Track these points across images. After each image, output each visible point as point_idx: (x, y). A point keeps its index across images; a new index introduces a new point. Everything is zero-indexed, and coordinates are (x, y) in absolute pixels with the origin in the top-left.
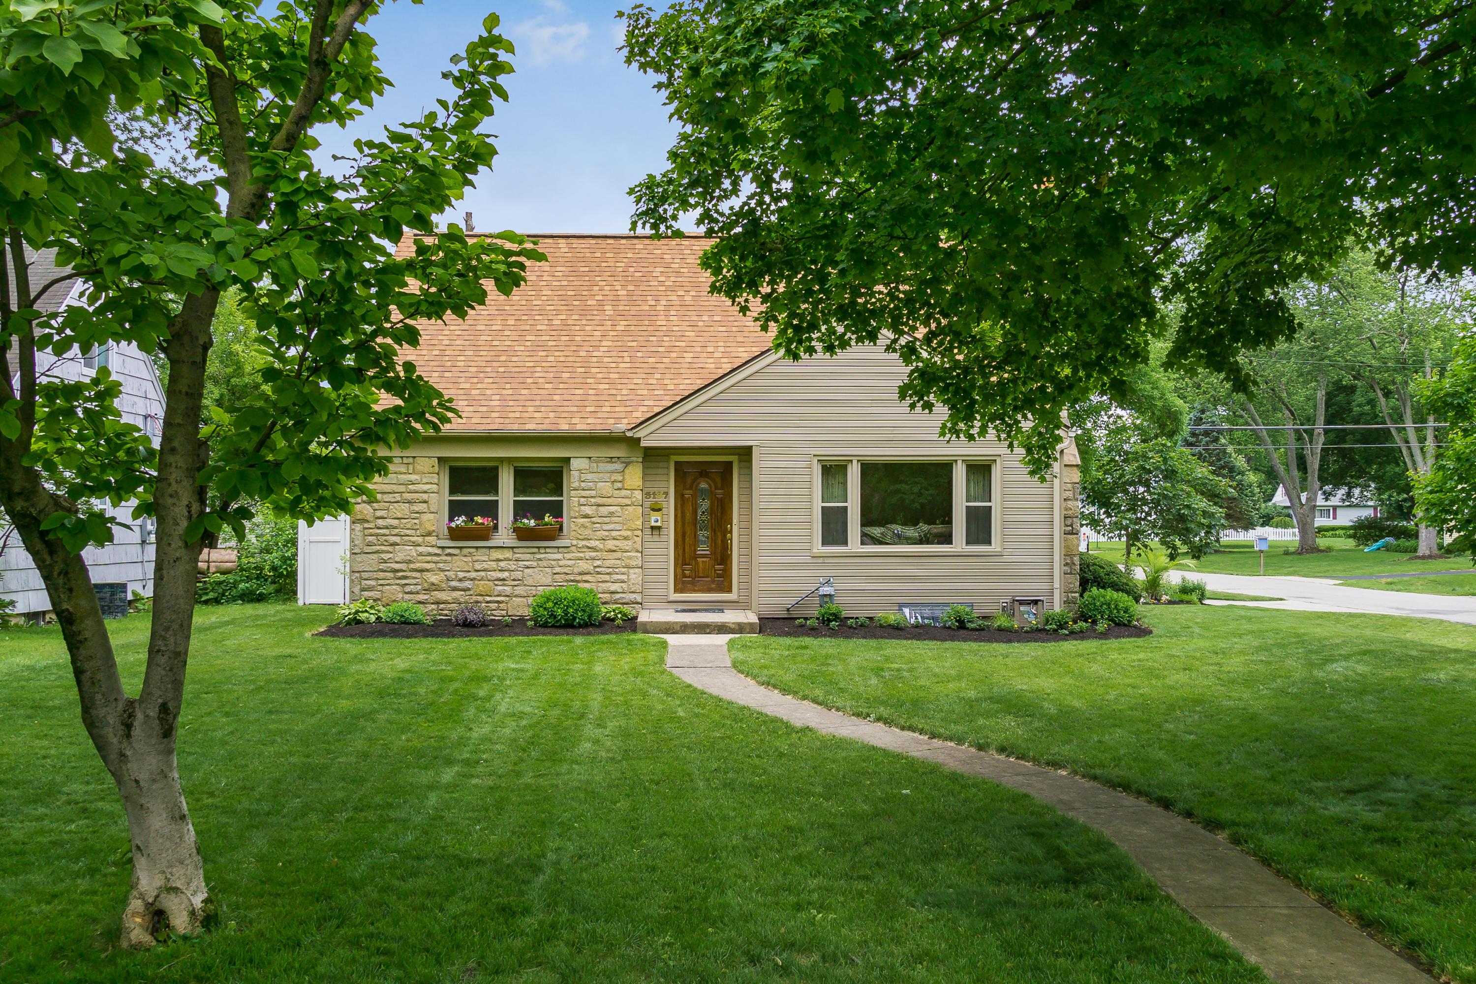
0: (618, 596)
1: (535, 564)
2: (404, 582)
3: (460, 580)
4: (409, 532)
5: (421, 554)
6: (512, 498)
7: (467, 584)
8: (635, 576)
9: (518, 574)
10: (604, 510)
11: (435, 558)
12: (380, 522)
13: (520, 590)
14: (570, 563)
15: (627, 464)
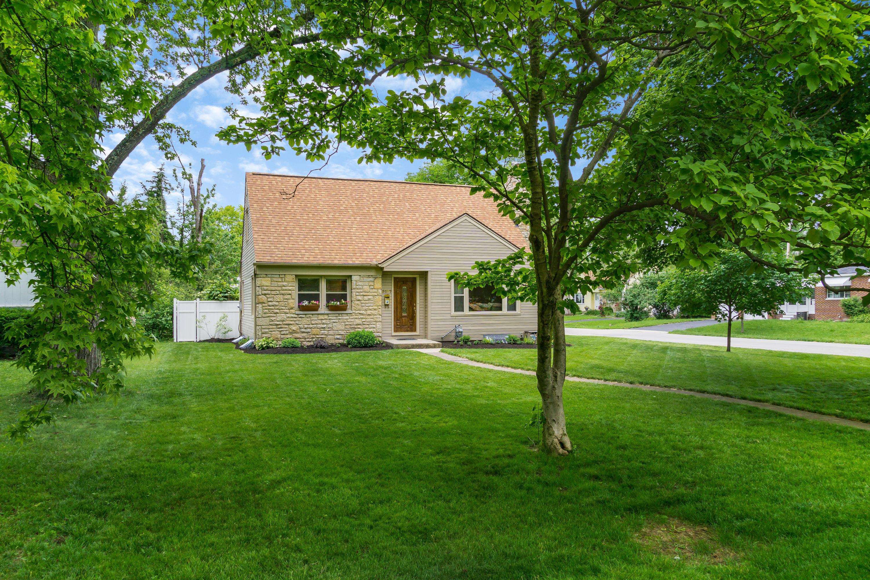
1: (337, 321)
2: (281, 330)
3: (305, 329)
4: (283, 308)
5: (288, 317)
6: (325, 293)
7: (309, 330)
8: (379, 325)
9: (330, 326)
10: (366, 298)
11: (295, 319)
12: (270, 303)
13: (331, 332)
14: (352, 320)
15: (376, 278)
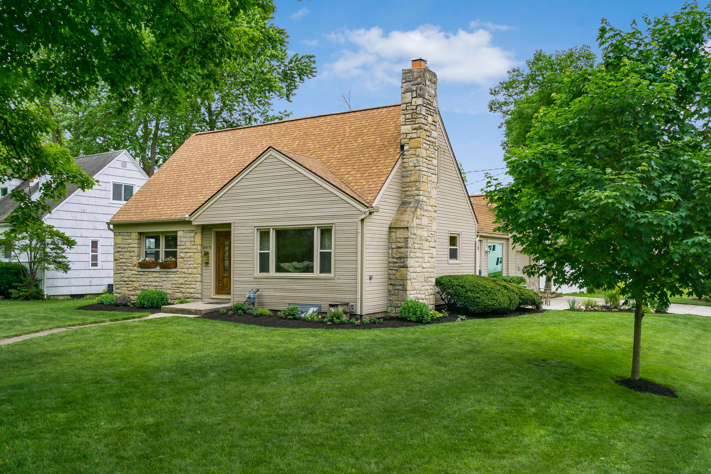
0: (193, 295)
1: (166, 279)
2: (128, 286)
3: (144, 286)
4: (129, 265)
5: (132, 274)
6: (164, 250)
7: (146, 288)
8: (198, 286)
9: (161, 284)
10: (188, 255)
11: (137, 276)
12: (121, 260)
14: (177, 279)
15: (196, 233)
